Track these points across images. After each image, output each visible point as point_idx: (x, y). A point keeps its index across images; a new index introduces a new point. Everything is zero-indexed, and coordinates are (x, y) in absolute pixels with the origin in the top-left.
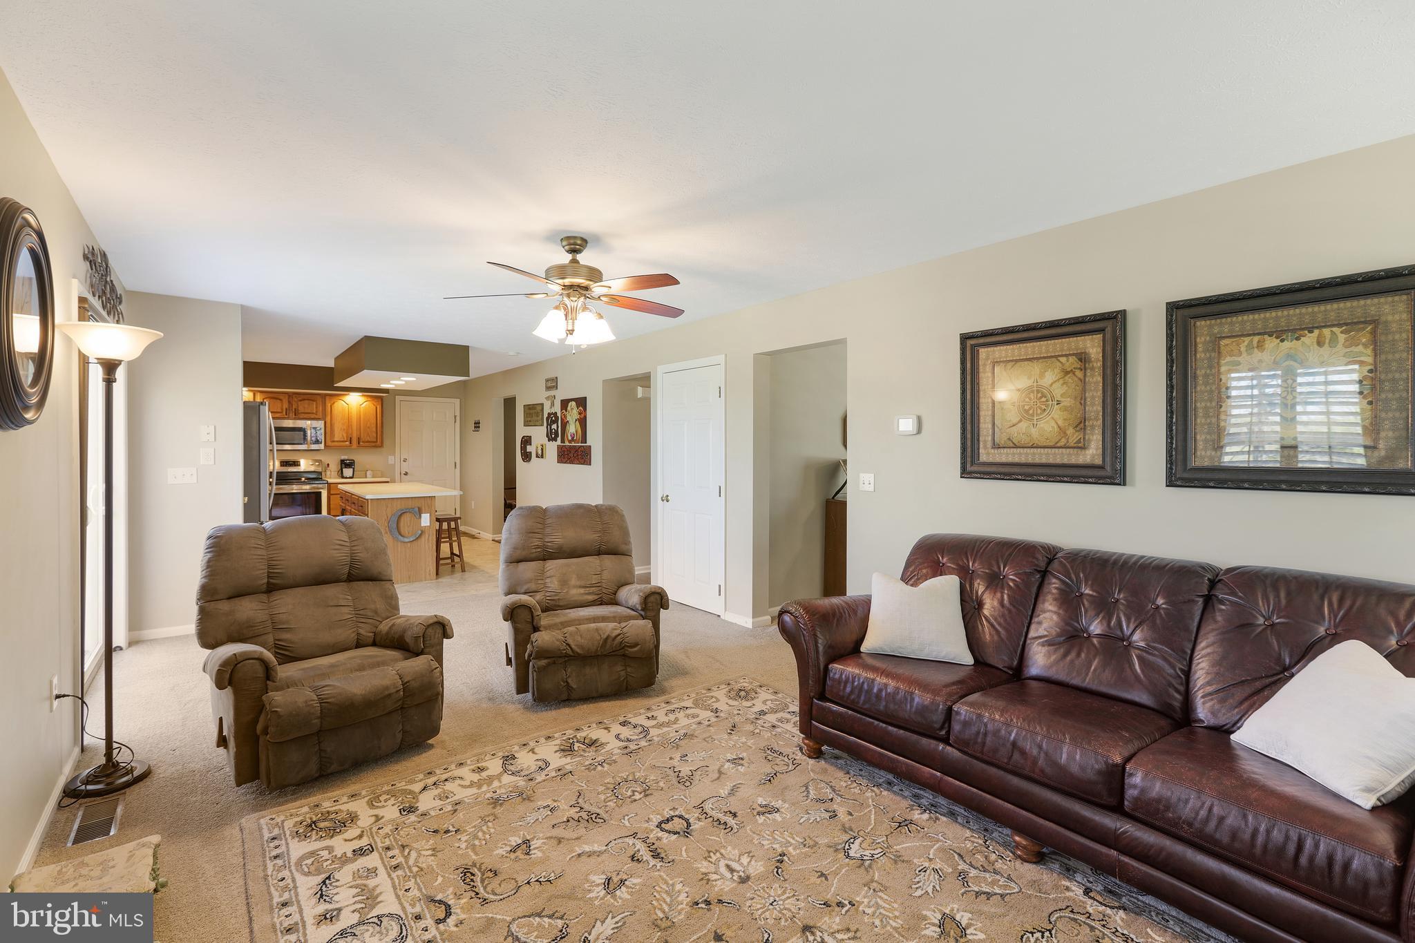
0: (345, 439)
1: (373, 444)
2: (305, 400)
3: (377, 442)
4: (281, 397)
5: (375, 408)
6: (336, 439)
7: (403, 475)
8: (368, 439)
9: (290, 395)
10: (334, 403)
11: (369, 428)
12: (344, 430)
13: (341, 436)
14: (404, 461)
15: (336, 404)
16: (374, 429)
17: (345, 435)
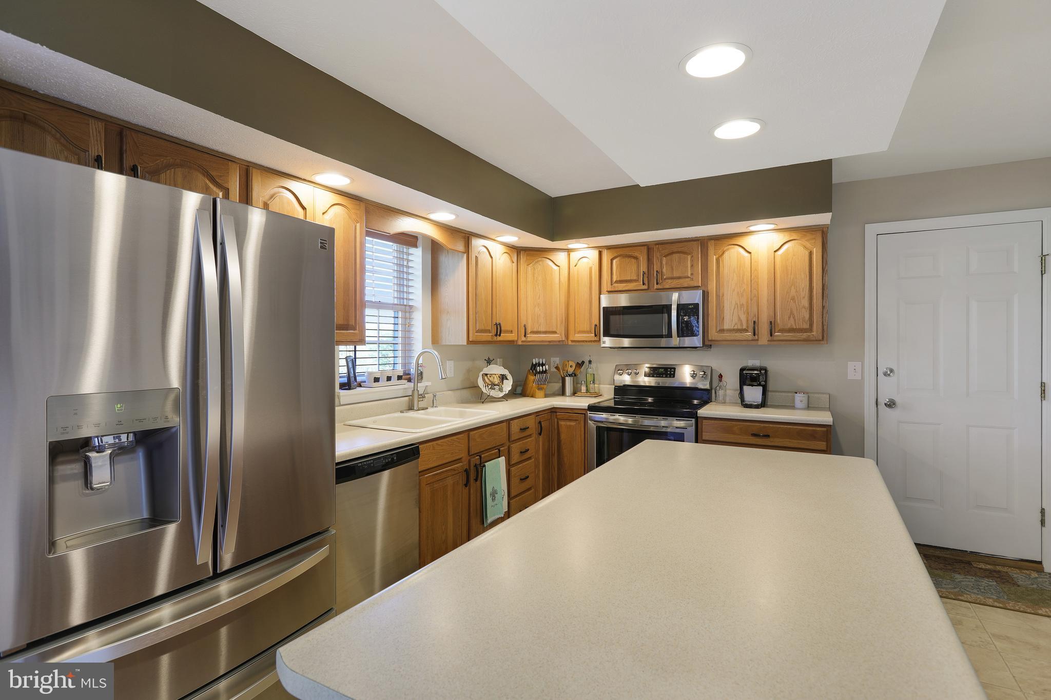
0: (744, 327)
1: (804, 335)
2: (673, 253)
3: (810, 330)
4: (636, 254)
5: (807, 253)
6: (726, 327)
7: (882, 407)
8: (791, 324)
9: (649, 248)
10: (723, 253)
11: (793, 299)
12: (742, 305)
13: (735, 320)
14: (885, 374)
15: (726, 255)
16: (805, 303)
17: (743, 318)
